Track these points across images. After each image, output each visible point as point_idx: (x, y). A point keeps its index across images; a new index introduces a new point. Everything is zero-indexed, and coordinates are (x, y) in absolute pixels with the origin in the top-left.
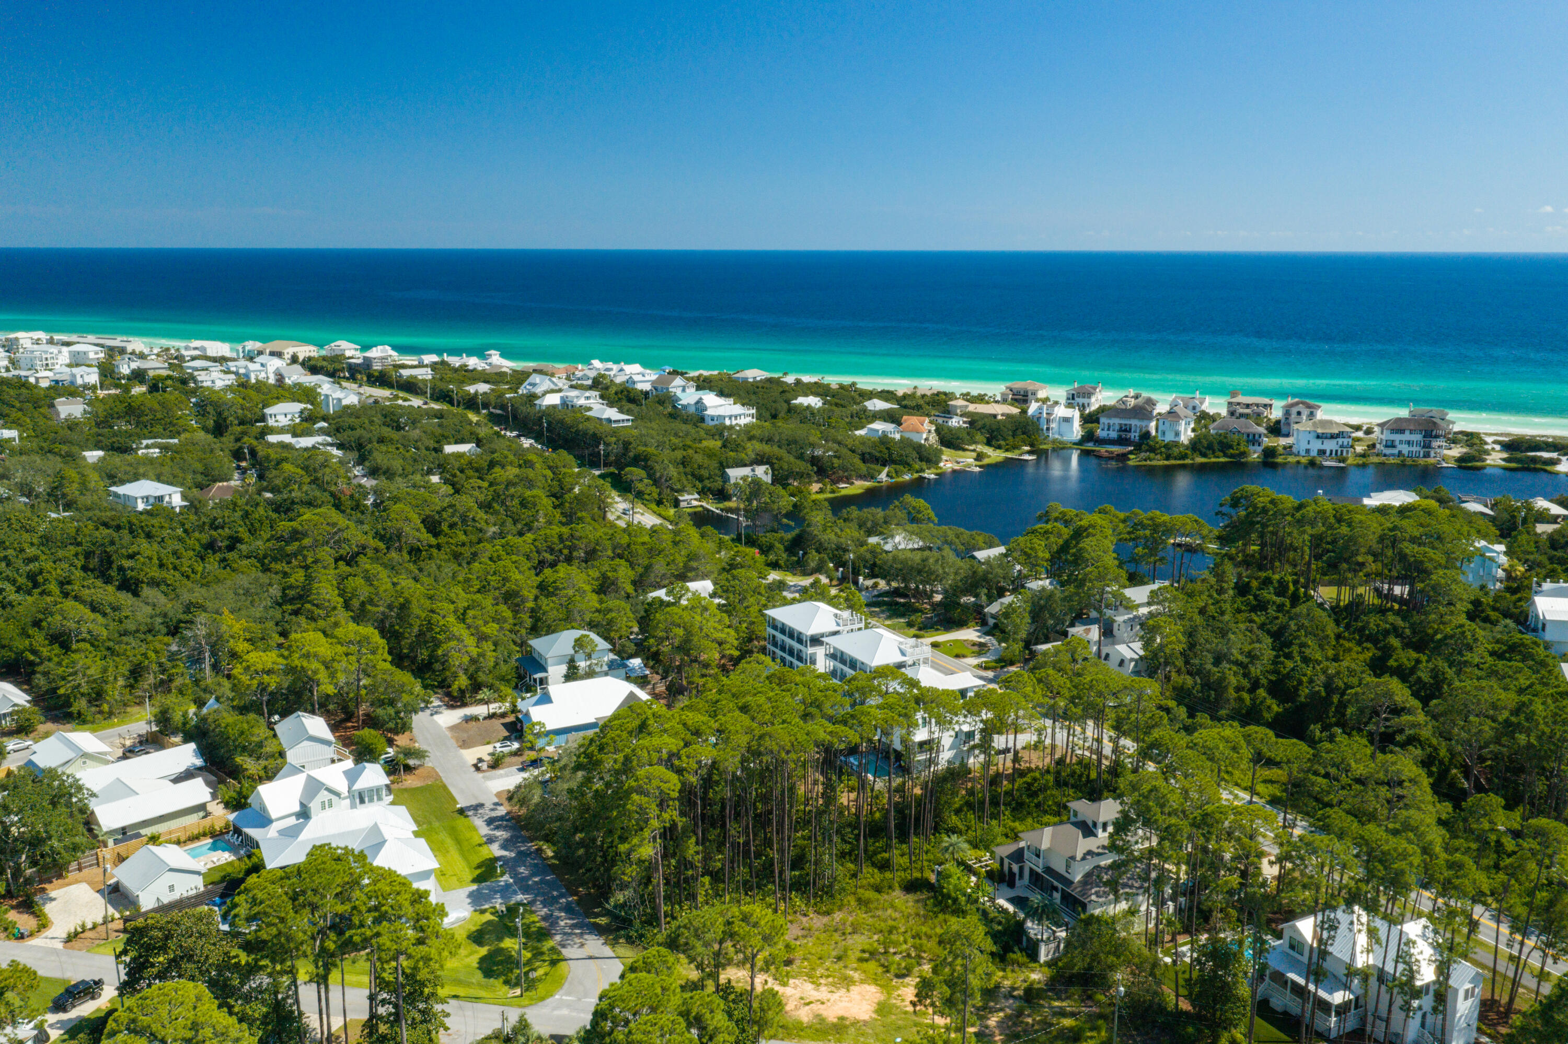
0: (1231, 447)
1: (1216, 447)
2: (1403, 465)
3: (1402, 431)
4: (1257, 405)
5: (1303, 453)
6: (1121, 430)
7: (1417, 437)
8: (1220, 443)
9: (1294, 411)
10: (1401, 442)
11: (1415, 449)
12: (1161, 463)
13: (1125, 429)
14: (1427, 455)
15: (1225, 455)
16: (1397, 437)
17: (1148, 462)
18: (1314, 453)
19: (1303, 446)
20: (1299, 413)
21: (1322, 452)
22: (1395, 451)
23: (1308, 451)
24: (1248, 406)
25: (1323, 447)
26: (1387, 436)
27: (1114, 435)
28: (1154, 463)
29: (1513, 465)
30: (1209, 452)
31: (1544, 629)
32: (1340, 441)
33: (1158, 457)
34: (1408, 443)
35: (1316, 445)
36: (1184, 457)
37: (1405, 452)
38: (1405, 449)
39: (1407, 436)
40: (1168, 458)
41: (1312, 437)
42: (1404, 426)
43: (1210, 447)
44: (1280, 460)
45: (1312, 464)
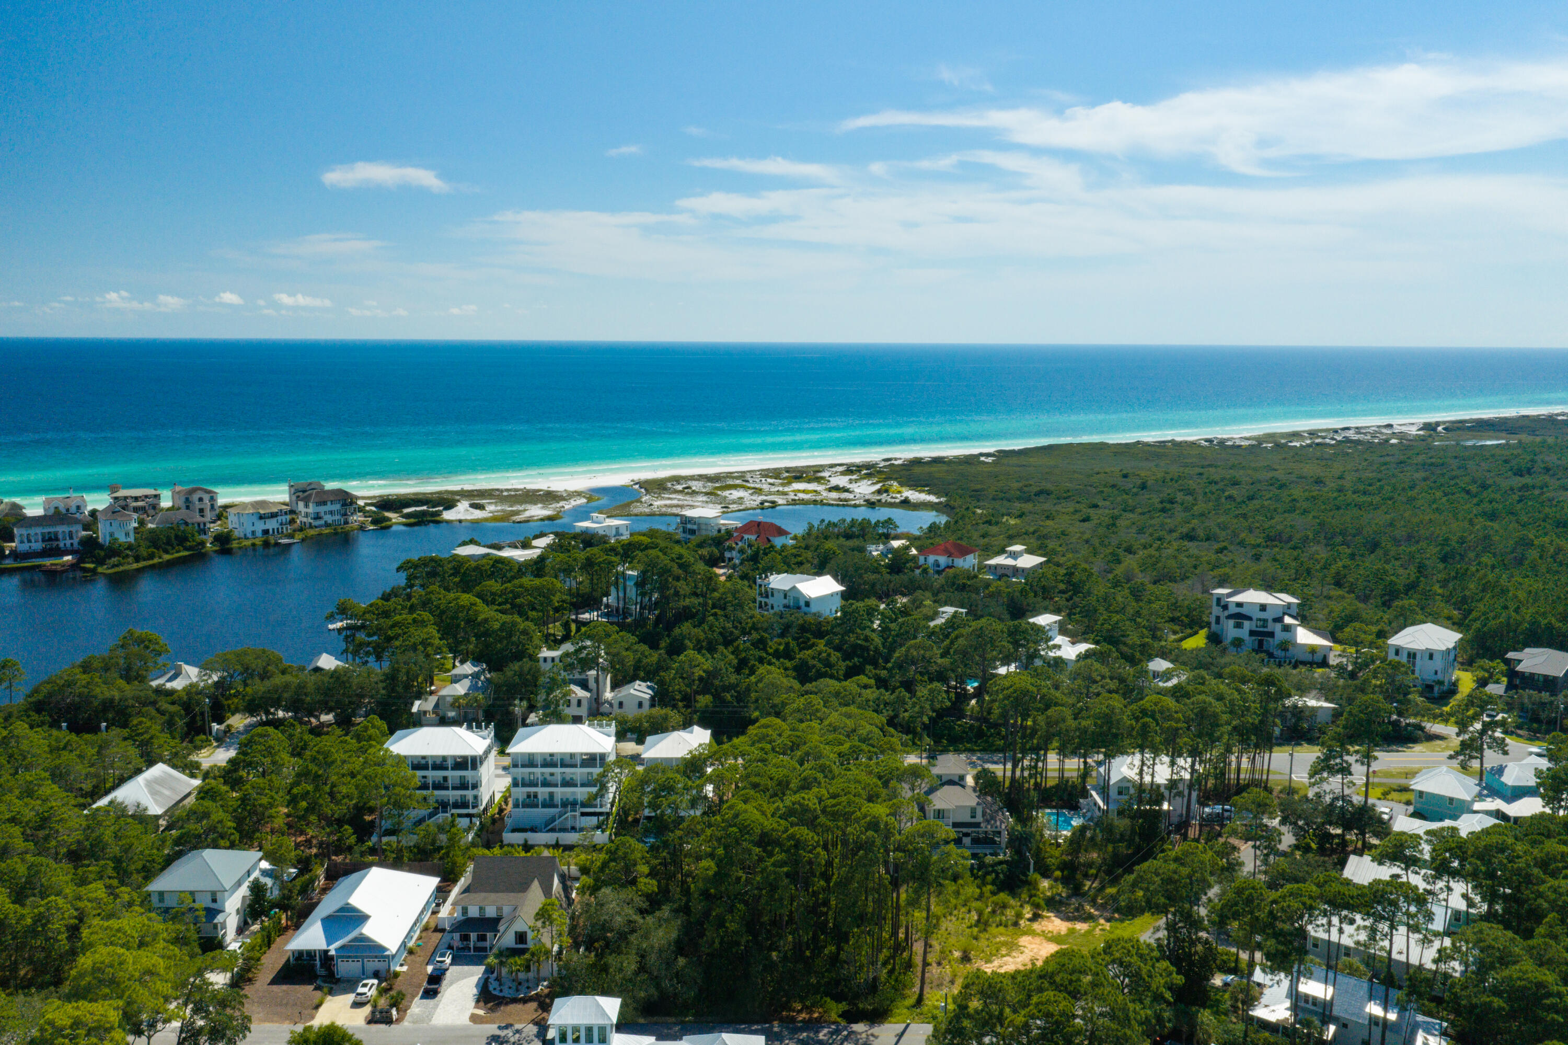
0: (186, 539)
1: (175, 543)
2: (336, 534)
3: (324, 503)
4: (146, 496)
5: (249, 535)
6: (43, 541)
7: (337, 507)
8: (177, 536)
9: (195, 497)
10: (325, 513)
11: (337, 517)
12: (135, 566)
13: (51, 538)
14: (346, 523)
15: (186, 549)
16: (322, 509)
17: (121, 568)
18: (259, 534)
19: (249, 529)
20: (201, 500)
21: (266, 532)
22: (322, 522)
23: (253, 533)
24: (136, 499)
25: (266, 527)
26: (311, 509)
27: (38, 546)
28: (126, 567)
29: (412, 520)
30: (169, 548)
32: (279, 518)
33: (130, 560)
34: (331, 513)
35: (260, 526)
36: (151, 557)
37: (330, 521)
38: (329, 518)
39: (329, 507)
40: (137, 559)
41: (255, 519)
42: (325, 497)
43: (169, 543)
44: (235, 545)
45: (266, 544)
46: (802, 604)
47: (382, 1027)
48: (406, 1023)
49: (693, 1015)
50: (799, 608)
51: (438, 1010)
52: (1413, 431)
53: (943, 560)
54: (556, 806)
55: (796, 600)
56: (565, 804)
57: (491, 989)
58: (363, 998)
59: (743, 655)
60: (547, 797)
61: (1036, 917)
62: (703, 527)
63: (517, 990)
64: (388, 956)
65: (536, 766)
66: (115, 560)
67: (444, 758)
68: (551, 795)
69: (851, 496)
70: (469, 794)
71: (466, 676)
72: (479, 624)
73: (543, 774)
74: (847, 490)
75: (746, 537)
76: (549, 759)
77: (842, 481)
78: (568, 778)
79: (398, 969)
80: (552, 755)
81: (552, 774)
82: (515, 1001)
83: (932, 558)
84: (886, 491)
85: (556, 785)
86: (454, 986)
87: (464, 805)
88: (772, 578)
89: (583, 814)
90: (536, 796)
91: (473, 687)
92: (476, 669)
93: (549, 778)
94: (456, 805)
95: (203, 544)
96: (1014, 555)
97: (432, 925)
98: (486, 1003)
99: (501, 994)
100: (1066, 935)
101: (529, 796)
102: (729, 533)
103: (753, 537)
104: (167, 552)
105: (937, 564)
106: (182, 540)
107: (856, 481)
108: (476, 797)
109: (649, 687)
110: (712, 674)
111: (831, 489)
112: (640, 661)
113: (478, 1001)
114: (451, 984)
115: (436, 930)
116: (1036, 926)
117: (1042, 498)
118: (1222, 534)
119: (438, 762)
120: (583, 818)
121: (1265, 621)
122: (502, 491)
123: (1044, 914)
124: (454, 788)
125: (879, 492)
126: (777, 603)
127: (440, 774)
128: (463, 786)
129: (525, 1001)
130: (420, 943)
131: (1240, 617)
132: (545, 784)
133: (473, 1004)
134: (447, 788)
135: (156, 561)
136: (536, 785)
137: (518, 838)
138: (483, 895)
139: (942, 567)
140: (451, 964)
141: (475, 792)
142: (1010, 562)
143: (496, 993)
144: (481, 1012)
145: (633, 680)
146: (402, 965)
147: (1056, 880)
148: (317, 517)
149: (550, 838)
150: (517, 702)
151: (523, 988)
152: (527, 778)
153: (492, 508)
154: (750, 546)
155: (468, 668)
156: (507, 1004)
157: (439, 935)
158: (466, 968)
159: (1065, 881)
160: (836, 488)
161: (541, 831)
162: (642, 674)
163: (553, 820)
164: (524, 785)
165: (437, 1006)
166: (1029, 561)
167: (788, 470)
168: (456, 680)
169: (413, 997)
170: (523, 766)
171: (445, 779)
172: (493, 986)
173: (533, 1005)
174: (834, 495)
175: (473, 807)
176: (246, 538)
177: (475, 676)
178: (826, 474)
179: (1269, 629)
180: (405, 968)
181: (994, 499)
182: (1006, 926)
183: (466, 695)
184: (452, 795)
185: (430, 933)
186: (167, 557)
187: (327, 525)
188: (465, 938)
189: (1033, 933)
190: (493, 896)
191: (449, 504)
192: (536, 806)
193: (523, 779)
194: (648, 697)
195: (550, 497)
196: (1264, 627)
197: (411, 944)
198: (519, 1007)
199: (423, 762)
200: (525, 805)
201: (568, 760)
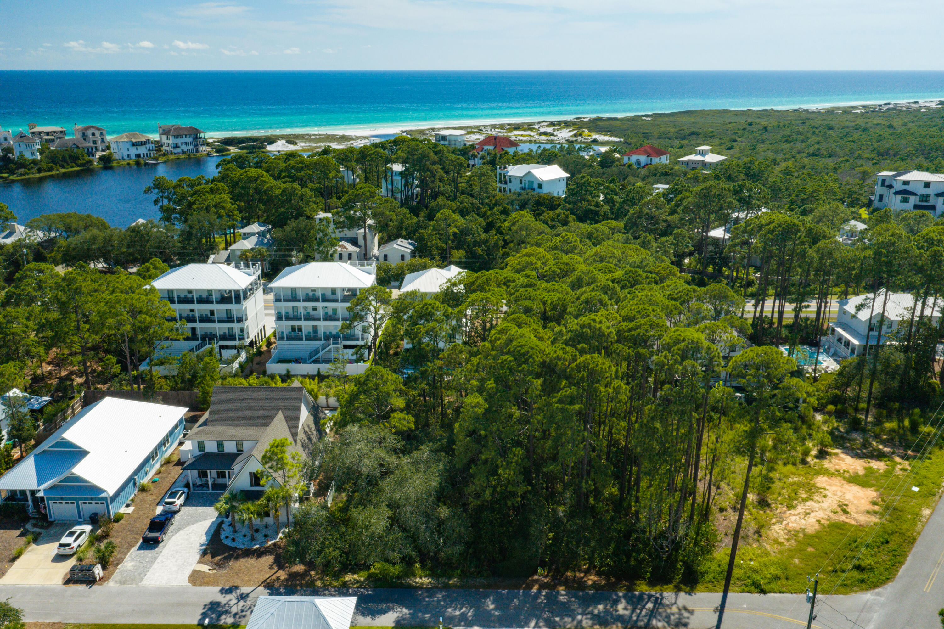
0: (77, 158)
1: (69, 161)
3: (180, 136)
4: (55, 132)
5: (126, 158)
7: (189, 140)
8: (70, 156)
9: (89, 132)
10: (182, 144)
11: (191, 147)
12: (37, 175)
14: (197, 151)
15: (78, 166)
16: (179, 141)
17: (27, 177)
18: (133, 157)
19: (125, 153)
20: (93, 134)
21: (138, 156)
22: (180, 150)
23: (128, 156)
24: (48, 134)
25: (138, 152)
26: (171, 140)
28: (31, 176)
29: (245, 151)
30: (65, 164)
31: (540, 186)
32: (147, 146)
33: (34, 171)
34: (186, 144)
35: (133, 151)
36: (50, 170)
37: (185, 150)
38: (184, 148)
39: (184, 140)
40: (39, 171)
41: (129, 146)
42: (181, 132)
43: (64, 159)
44: (115, 164)
45: (138, 164)
46: (535, 186)
47: (81, 588)
48: (111, 584)
49: (459, 576)
50: (533, 189)
51: (155, 566)
52: (933, 105)
53: (643, 159)
54: (320, 339)
55: (531, 182)
56: (327, 337)
57: (222, 537)
58: (67, 550)
59: (491, 219)
60: (311, 330)
61: (822, 455)
62: (453, 143)
63: (253, 539)
64: (105, 499)
65: (299, 301)
66: (22, 170)
67: (210, 292)
68: (315, 328)
69: (556, 138)
70: (236, 327)
71: (253, 234)
72: (265, 192)
73: (305, 308)
74: (553, 135)
75: (486, 147)
76: (311, 294)
77: (549, 130)
78: (330, 313)
79: (123, 510)
80: (314, 290)
81: (315, 309)
82: (248, 553)
83: (634, 158)
84: (580, 135)
85: (318, 319)
86: (182, 532)
87: (232, 337)
88: (509, 168)
89: (346, 347)
90: (300, 330)
91: (260, 243)
92: (263, 229)
93: (312, 313)
94: (223, 337)
95: (90, 162)
96: (703, 153)
97: (175, 458)
98: (213, 557)
99: (233, 545)
100: (865, 476)
101: (293, 330)
102: (473, 147)
103: (491, 148)
104: (63, 167)
105: (638, 162)
106: (74, 159)
107: (558, 130)
108: (242, 330)
109: (410, 244)
110: (465, 232)
111: (541, 134)
112: (402, 222)
113: (204, 553)
114: (179, 530)
115: (179, 463)
116: (826, 464)
117: (693, 137)
118: (841, 153)
119: (205, 295)
120: (346, 351)
121: (928, 196)
122: (310, 135)
123: (829, 450)
124: (220, 321)
125: (575, 135)
126: (515, 187)
127: (207, 307)
128: (229, 319)
129: (259, 554)
130: (157, 478)
131: (905, 194)
132: (308, 318)
133: (198, 557)
134: (213, 322)
135: (54, 173)
136: (300, 319)
137: (281, 368)
138: (221, 428)
139: (643, 164)
140: (185, 504)
141: (240, 325)
142: (699, 158)
143: (228, 542)
144: (205, 568)
145: (397, 237)
146: (128, 506)
147: (829, 413)
148: (176, 146)
149: (310, 368)
150: (294, 253)
151: (259, 537)
152: (291, 312)
153: (303, 144)
154: (489, 154)
155: (255, 228)
156: (237, 558)
157: (179, 469)
158: (200, 509)
159: (840, 415)
160: (545, 134)
161: (305, 362)
162: (404, 233)
163: (317, 351)
164: (287, 319)
165: (156, 558)
166: (712, 158)
167: (509, 125)
168: (246, 236)
169: (131, 546)
170: (286, 300)
171: (212, 312)
172: (226, 531)
173: (269, 559)
174: (543, 138)
175: (240, 339)
176: (123, 159)
177: (261, 234)
178: (536, 127)
179: (931, 203)
180: (131, 510)
181: (659, 138)
182: (794, 464)
183: (252, 249)
184: (219, 328)
185: (171, 466)
186: (63, 170)
187: (183, 152)
188: (203, 475)
189: (826, 472)
190: (231, 430)
191: (271, 140)
192: (301, 339)
193: (287, 313)
194: (409, 251)
195: (344, 138)
196: (926, 201)
197: (145, 481)
198: (250, 562)
199: (190, 296)
200: (289, 338)
201: (329, 294)
